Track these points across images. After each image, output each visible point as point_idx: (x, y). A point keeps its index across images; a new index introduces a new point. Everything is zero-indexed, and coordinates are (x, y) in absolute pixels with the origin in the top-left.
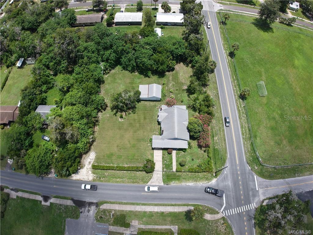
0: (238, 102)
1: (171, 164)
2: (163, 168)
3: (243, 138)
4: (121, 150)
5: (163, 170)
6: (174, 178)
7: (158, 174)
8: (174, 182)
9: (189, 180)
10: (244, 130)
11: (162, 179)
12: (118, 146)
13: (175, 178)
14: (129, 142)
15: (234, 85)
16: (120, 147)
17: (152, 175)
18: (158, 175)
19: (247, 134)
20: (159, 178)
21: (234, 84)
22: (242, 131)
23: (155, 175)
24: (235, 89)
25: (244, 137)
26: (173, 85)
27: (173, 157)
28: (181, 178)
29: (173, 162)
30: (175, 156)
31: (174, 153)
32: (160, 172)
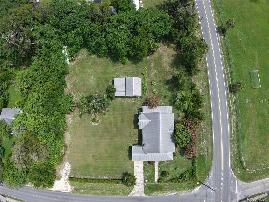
0: (229, 96)
1: (153, 175)
2: (145, 179)
3: (231, 141)
4: (97, 160)
5: (144, 181)
7: (139, 186)
8: (156, 192)
9: (171, 190)
10: (233, 131)
11: (143, 190)
12: (93, 156)
13: (157, 189)
14: (106, 150)
15: (227, 74)
16: (96, 157)
19: (235, 136)
20: (141, 189)
21: (227, 71)
22: (231, 132)
23: (136, 187)
24: (227, 78)
25: (232, 139)
26: (156, 74)
28: (163, 188)
29: (155, 172)
30: (158, 166)
31: (157, 163)
32: (142, 183)
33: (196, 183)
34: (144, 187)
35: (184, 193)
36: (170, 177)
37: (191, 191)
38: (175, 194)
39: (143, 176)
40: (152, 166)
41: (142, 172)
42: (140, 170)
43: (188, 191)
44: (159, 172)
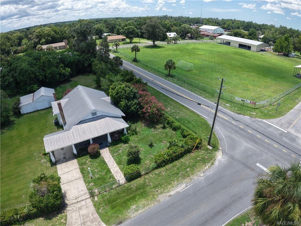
1: (106, 174)
2: (90, 190)
3: (204, 97)
6: (131, 198)
8: (134, 207)
9: (170, 184)
11: (96, 215)
13: (134, 197)
17: (66, 219)
18: (83, 212)
19: (205, 94)
21: (152, 72)
22: (196, 93)
24: (156, 74)
27: (106, 160)
29: (110, 168)
30: (111, 156)
31: (106, 153)
32: (85, 201)
33: (208, 149)
34: (95, 206)
35: (202, 175)
36: (147, 162)
37: (213, 164)
38: (184, 186)
39: (84, 184)
40: (98, 160)
41: (78, 178)
42: (72, 177)
43: (207, 167)
44: (117, 164)
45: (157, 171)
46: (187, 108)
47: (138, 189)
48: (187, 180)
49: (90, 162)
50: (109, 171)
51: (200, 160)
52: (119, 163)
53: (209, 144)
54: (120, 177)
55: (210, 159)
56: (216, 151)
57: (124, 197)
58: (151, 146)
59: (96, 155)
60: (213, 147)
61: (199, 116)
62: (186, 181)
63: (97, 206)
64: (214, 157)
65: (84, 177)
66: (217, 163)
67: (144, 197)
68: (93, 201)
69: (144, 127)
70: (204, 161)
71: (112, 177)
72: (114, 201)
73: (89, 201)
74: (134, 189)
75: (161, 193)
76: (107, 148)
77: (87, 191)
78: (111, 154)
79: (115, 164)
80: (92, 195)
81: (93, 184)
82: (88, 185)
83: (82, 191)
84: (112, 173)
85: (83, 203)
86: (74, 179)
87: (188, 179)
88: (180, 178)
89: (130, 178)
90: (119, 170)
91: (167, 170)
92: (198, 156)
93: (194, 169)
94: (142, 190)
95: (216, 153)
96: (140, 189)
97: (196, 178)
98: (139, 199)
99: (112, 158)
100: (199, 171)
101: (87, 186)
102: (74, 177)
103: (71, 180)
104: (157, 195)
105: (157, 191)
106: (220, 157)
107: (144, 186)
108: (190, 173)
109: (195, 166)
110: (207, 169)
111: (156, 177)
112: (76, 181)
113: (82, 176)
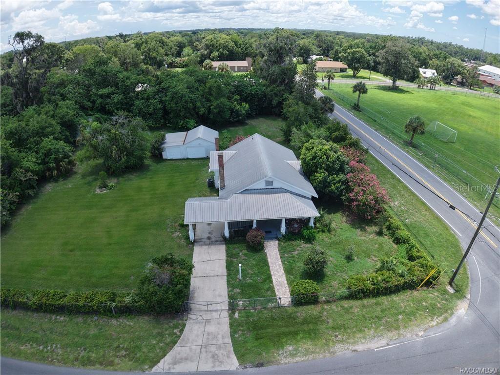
0: (407, 149)
2: (232, 299)
5: (231, 304)
6: (290, 333)
7: (208, 321)
9: (361, 331)
11: (229, 340)
13: (296, 333)
17: (182, 331)
18: (211, 328)
20: (215, 337)
23: (196, 327)
24: (387, 136)
27: (269, 260)
28: (322, 327)
29: (272, 274)
30: (279, 256)
31: (272, 249)
32: (219, 312)
33: (445, 292)
34: (231, 325)
35: (421, 334)
36: (335, 284)
37: (446, 319)
38: (384, 342)
39: (226, 286)
40: (257, 256)
41: (219, 274)
42: (211, 270)
43: (434, 323)
44: (285, 271)
45: (346, 304)
46: (429, 209)
47: (306, 322)
48: (393, 334)
49: (245, 255)
50: (269, 278)
51: (427, 307)
52: (288, 271)
53: (450, 284)
54: (283, 294)
55: (445, 311)
56: (459, 298)
57: (281, 327)
58: (349, 258)
59: (257, 248)
60: (457, 291)
61: (446, 228)
62: (390, 334)
63: (234, 326)
64: (452, 309)
65: (229, 275)
66: (453, 320)
67: (312, 339)
68: (231, 316)
69: (345, 224)
70: (433, 311)
71: (271, 289)
72: (262, 328)
73: (225, 315)
74: (300, 320)
75: (342, 341)
76: (277, 242)
77: (226, 299)
78: (280, 253)
79: (282, 271)
80: (232, 308)
81: (238, 291)
82: (231, 291)
83: (220, 296)
84: (272, 284)
85: (215, 315)
86: (213, 275)
87: (395, 332)
88: (382, 327)
89: (300, 300)
90: (286, 282)
91: (364, 306)
92: (424, 300)
93: (410, 320)
94: (311, 326)
95: (459, 302)
96: (309, 323)
97: (409, 335)
98: (302, 338)
99: (280, 260)
100: (418, 326)
101: (229, 292)
102: (213, 272)
103: (209, 275)
104: (334, 343)
105: (336, 336)
106: (462, 310)
107: (317, 320)
108: (401, 324)
109: (413, 314)
110: (433, 326)
111: (342, 312)
112: (216, 278)
113: (226, 274)
